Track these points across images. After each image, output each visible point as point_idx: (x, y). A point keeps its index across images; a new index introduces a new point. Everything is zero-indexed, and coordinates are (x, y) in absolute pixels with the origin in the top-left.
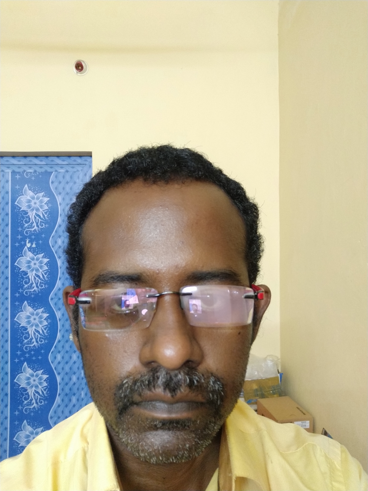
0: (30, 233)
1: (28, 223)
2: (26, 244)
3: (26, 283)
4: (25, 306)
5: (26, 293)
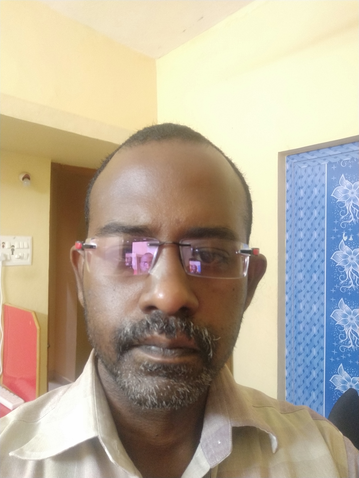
0: (346, 225)
1: (345, 215)
2: (343, 237)
3: (343, 279)
4: (341, 304)
5: (343, 289)
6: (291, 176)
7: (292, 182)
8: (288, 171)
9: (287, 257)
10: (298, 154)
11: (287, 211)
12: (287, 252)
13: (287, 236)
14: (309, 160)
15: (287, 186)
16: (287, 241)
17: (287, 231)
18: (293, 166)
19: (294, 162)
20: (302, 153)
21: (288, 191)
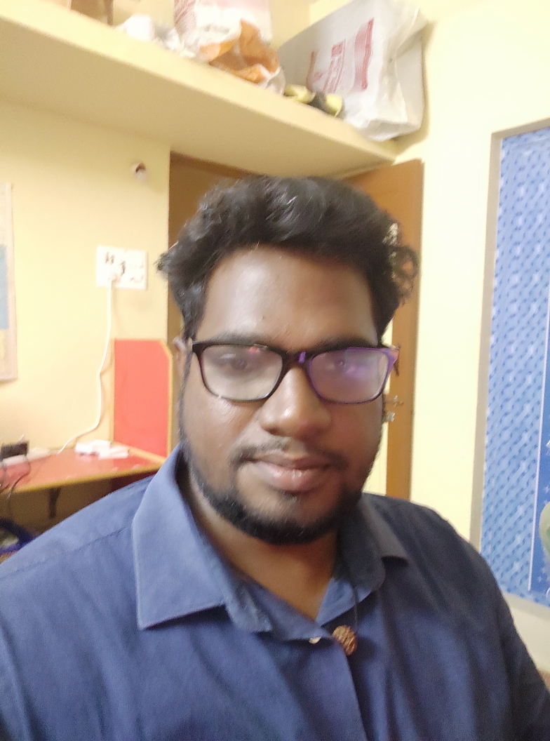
8: (503, 162)
9: (495, 283)
11: (500, 218)
12: (496, 275)
13: (497, 254)
15: (501, 183)
16: (497, 261)
17: (498, 246)
21: (501, 190)
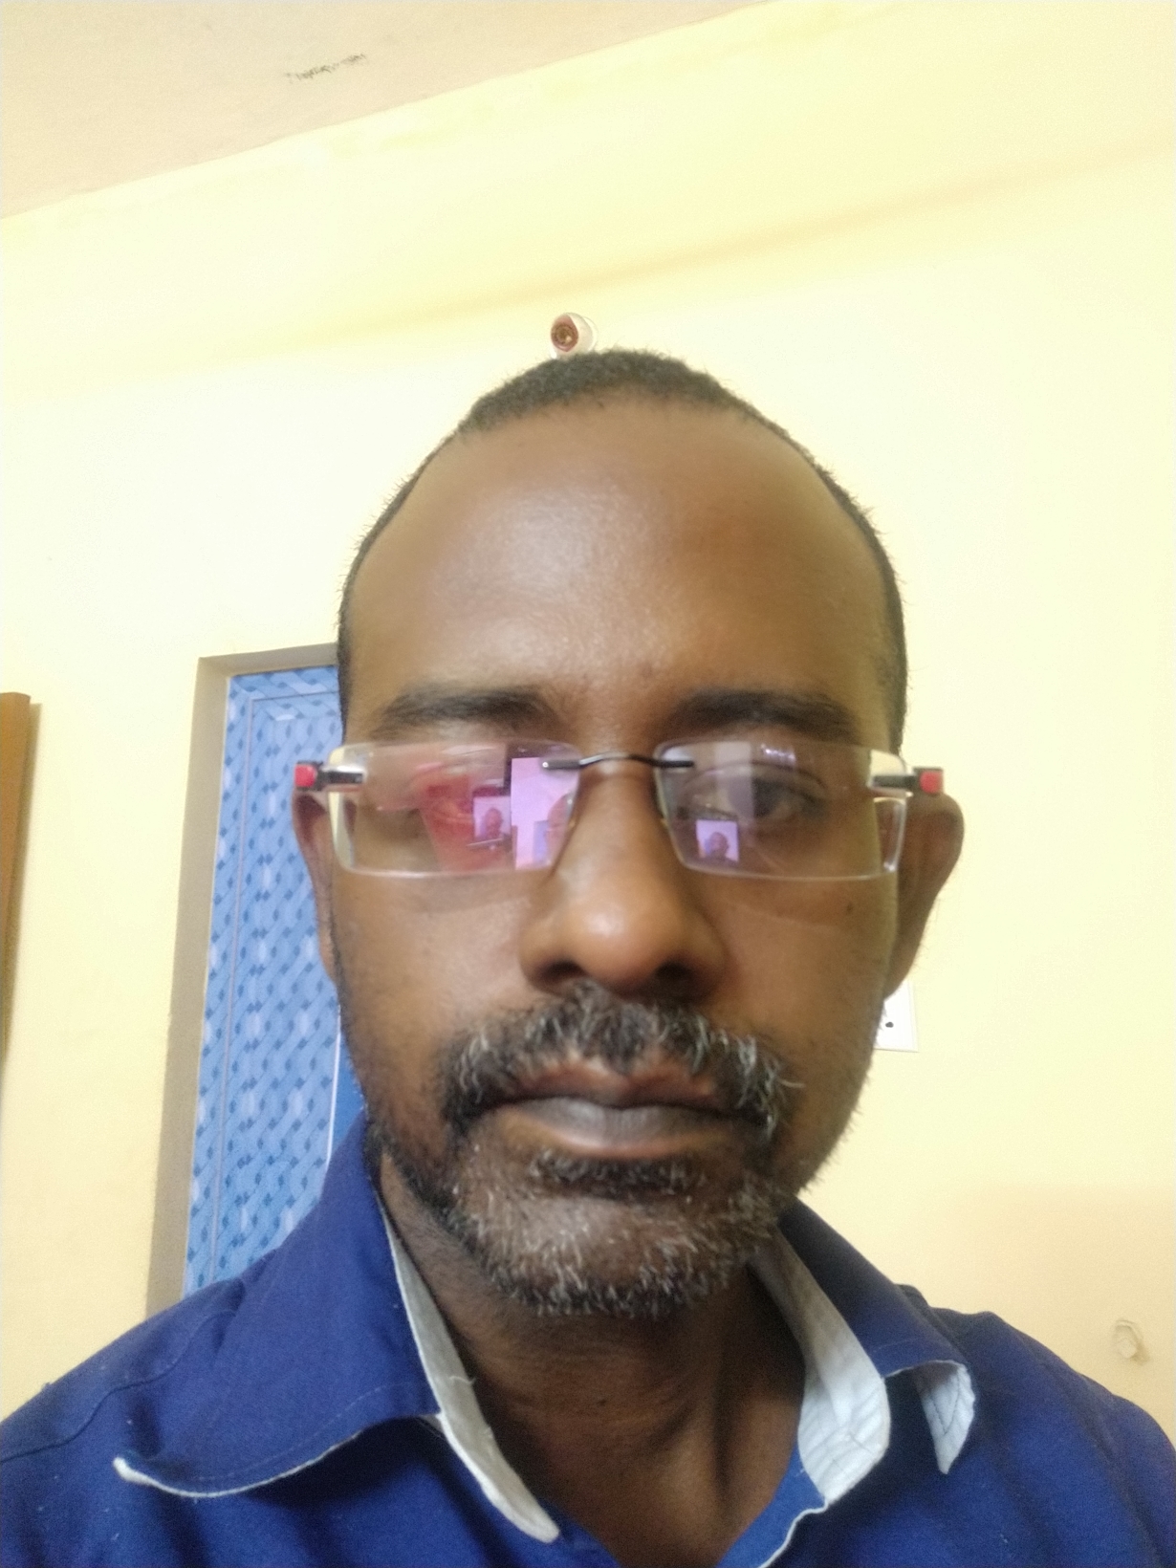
6: (241, 745)
7: (242, 768)
9: (206, 1032)
10: (268, 674)
11: (221, 865)
12: (209, 1014)
13: (213, 956)
14: (302, 696)
15: (226, 778)
16: (213, 975)
17: (215, 937)
18: (249, 712)
19: (255, 701)
20: (279, 671)
21: (226, 796)
